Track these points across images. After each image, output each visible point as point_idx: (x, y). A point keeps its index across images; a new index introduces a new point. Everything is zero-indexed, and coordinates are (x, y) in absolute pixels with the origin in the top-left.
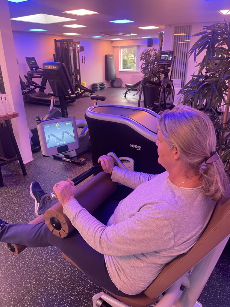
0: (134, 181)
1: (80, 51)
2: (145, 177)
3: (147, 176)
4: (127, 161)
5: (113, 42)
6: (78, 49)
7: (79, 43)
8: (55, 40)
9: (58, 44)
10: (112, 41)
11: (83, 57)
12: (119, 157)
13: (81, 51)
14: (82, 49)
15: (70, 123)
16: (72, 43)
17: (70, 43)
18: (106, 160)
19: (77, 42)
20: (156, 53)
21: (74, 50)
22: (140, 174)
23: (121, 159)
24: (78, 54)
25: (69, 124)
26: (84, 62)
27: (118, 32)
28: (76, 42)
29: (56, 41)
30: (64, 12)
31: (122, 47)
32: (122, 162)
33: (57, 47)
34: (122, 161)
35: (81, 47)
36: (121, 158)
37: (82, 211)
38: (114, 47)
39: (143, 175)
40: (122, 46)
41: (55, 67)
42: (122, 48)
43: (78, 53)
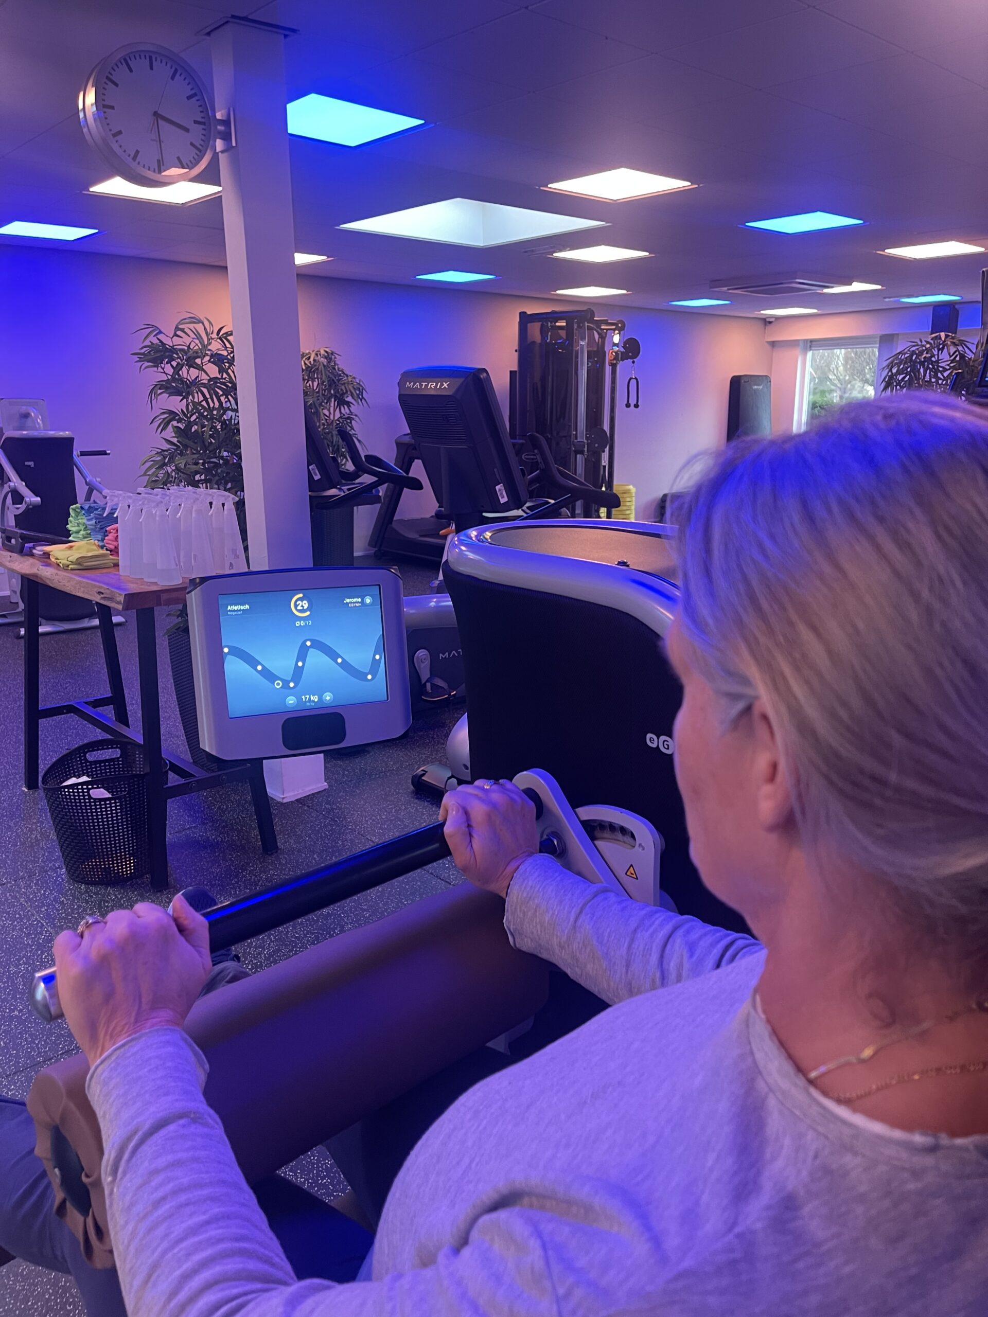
0: (628, 965)
1: (622, 360)
2: (698, 952)
3: (713, 945)
4: (623, 830)
5: (770, 322)
6: (616, 348)
7: (620, 327)
8: (523, 314)
9: (535, 330)
10: (767, 322)
11: (633, 382)
12: (576, 799)
13: (624, 356)
14: (631, 349)
15: (368, 600)
16: (589, 328)
17: (579, 327)
18: (478, 811)
19: (612, 324)
20: (962, 357)
21: (597, 355)
22: (668, 927)
23: (584, 817)
24: (614, 372)
25: (362, 602)
26: (633, 402)
27: (793, 275)
28: (606, 322)
29: (525, 319)
30: (546, 186)
31: (811, 344)
32: (593, 838)
33: (530, 340)
34: (593, 829)
35: (625, 343)
36: (588, 812)
37: (172, 1127)
38: (773, 344)
39: (688, 932)
40: (811, 341)
41: (445, 385)
42: (810, 348)
43: (614, 366)
